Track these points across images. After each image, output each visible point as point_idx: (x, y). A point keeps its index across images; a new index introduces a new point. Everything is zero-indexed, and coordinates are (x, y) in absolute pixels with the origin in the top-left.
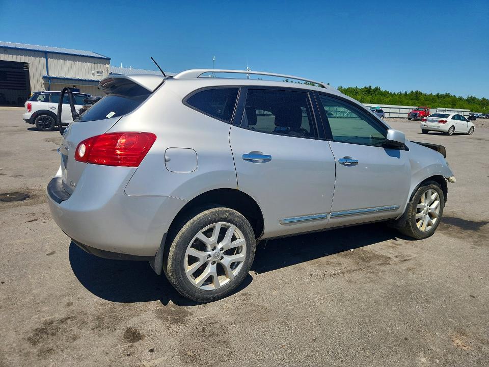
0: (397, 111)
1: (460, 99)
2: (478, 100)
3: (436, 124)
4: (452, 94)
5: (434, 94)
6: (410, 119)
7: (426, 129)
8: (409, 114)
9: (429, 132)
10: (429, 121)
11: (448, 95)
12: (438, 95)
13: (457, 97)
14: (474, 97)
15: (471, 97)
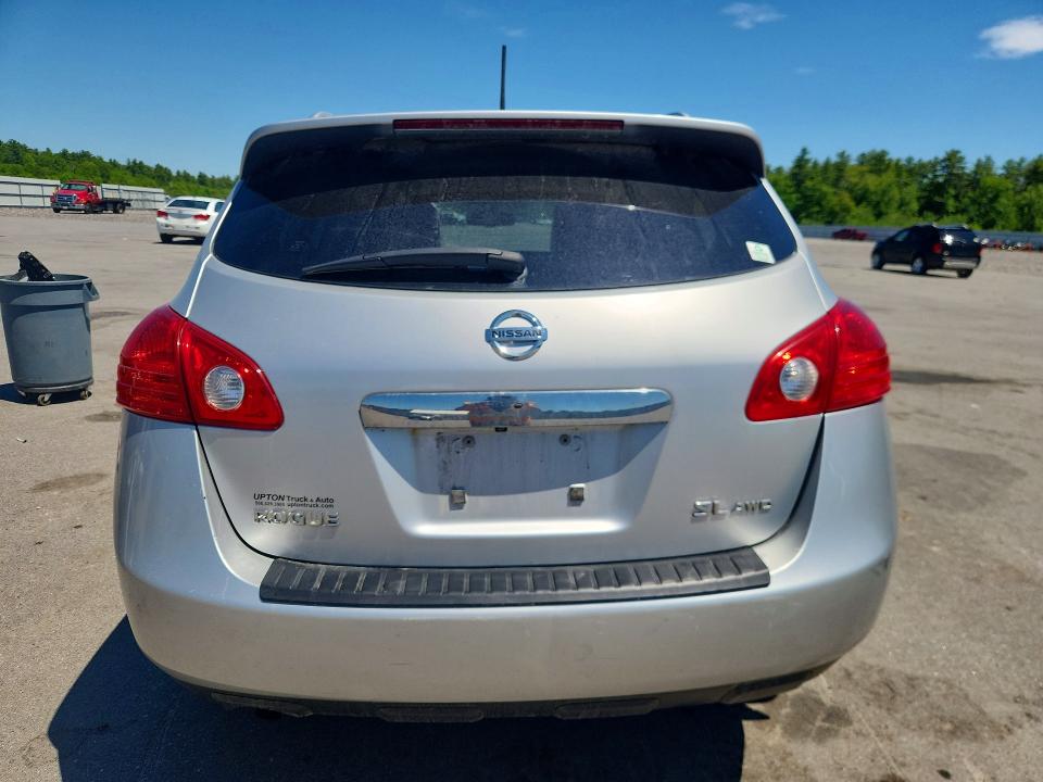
0: (14, 189)
1: (114, 164)
2: (149, 168)
3: (190, 222)
4: (94, 153)
5: (56, 150)
6: (57, 210)
7: (168, 233)
8: (51, 197)
9: (175, 239)
10: (174, 215)
11: (85, 156)
12: (64, 154)
13: (106, 160)
14: (141, 163)
15: (134, 162)
